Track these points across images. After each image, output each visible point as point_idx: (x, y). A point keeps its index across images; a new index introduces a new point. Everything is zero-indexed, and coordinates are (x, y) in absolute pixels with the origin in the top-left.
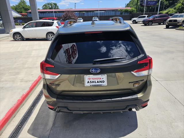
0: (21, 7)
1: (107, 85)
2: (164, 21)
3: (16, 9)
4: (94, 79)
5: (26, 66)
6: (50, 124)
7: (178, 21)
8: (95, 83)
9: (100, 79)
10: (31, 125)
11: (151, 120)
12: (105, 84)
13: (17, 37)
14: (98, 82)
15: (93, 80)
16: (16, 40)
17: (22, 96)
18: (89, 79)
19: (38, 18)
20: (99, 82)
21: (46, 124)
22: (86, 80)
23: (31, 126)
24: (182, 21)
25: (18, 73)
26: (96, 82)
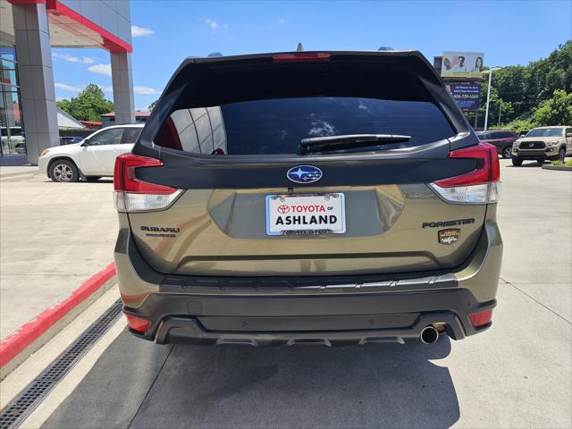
0: (87, 104)
1: (344, 231)
2: (505, 149)
3: (71, 109)
4: (299, 209)
5: (75, 238)
6: (131, 405)
7: (548, 147)
8: (305, 223)
9: (322, 209)
10: (56, 406)
11: (505, 395)
12: (340, 227)
13: (59, 171)
14: (313, 220)
15: (297, 215)
16: (55, 180)
17: (41, 314)
18: (284, 208)
19: (134, 119)
20: (318, 220)
21: (116, 406)
22: (273, 215)
23: (56, 410)
24: (558, 146)
25: (42, 255)
26: (308, 220)
